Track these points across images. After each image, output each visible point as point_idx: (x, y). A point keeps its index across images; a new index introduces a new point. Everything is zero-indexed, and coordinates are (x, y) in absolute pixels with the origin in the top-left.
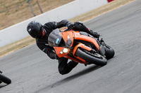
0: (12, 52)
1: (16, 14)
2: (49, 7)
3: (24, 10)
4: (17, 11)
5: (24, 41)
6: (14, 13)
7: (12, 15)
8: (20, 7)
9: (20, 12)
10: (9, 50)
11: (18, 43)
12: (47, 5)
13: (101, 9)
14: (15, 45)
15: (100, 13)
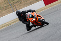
0: (4, 27)
1: (6, 11)
2: (20, 8)
3: (9, 9)
4: (6, 9)
5: (9, 23)
6: (5, 10)
7: (4, 11)
8: (7, 8)
9: (8, 10)
10: (3, 27)
11: (7, 24)
12: (19, 7)
13: (42, 9)
14: (5, 24)
15: (42, 10)
